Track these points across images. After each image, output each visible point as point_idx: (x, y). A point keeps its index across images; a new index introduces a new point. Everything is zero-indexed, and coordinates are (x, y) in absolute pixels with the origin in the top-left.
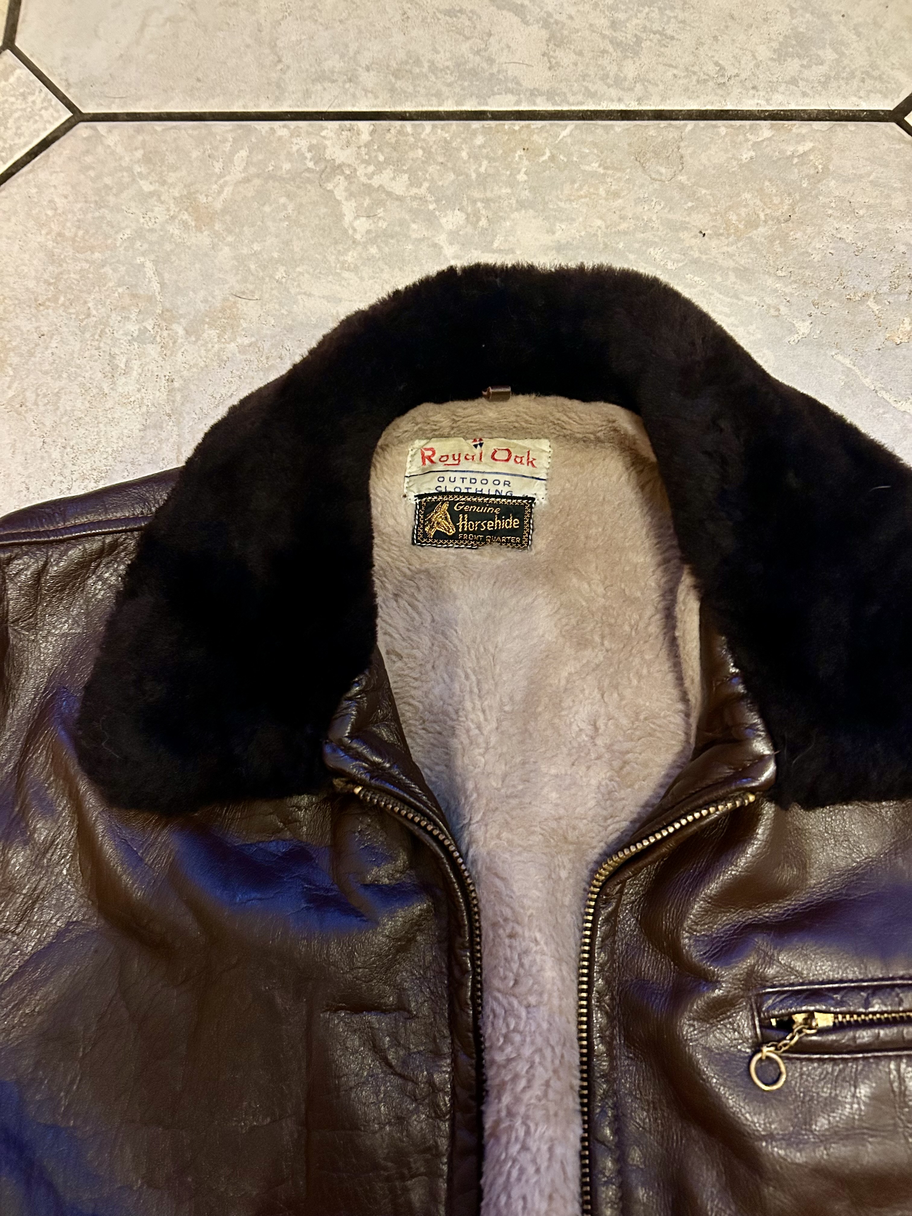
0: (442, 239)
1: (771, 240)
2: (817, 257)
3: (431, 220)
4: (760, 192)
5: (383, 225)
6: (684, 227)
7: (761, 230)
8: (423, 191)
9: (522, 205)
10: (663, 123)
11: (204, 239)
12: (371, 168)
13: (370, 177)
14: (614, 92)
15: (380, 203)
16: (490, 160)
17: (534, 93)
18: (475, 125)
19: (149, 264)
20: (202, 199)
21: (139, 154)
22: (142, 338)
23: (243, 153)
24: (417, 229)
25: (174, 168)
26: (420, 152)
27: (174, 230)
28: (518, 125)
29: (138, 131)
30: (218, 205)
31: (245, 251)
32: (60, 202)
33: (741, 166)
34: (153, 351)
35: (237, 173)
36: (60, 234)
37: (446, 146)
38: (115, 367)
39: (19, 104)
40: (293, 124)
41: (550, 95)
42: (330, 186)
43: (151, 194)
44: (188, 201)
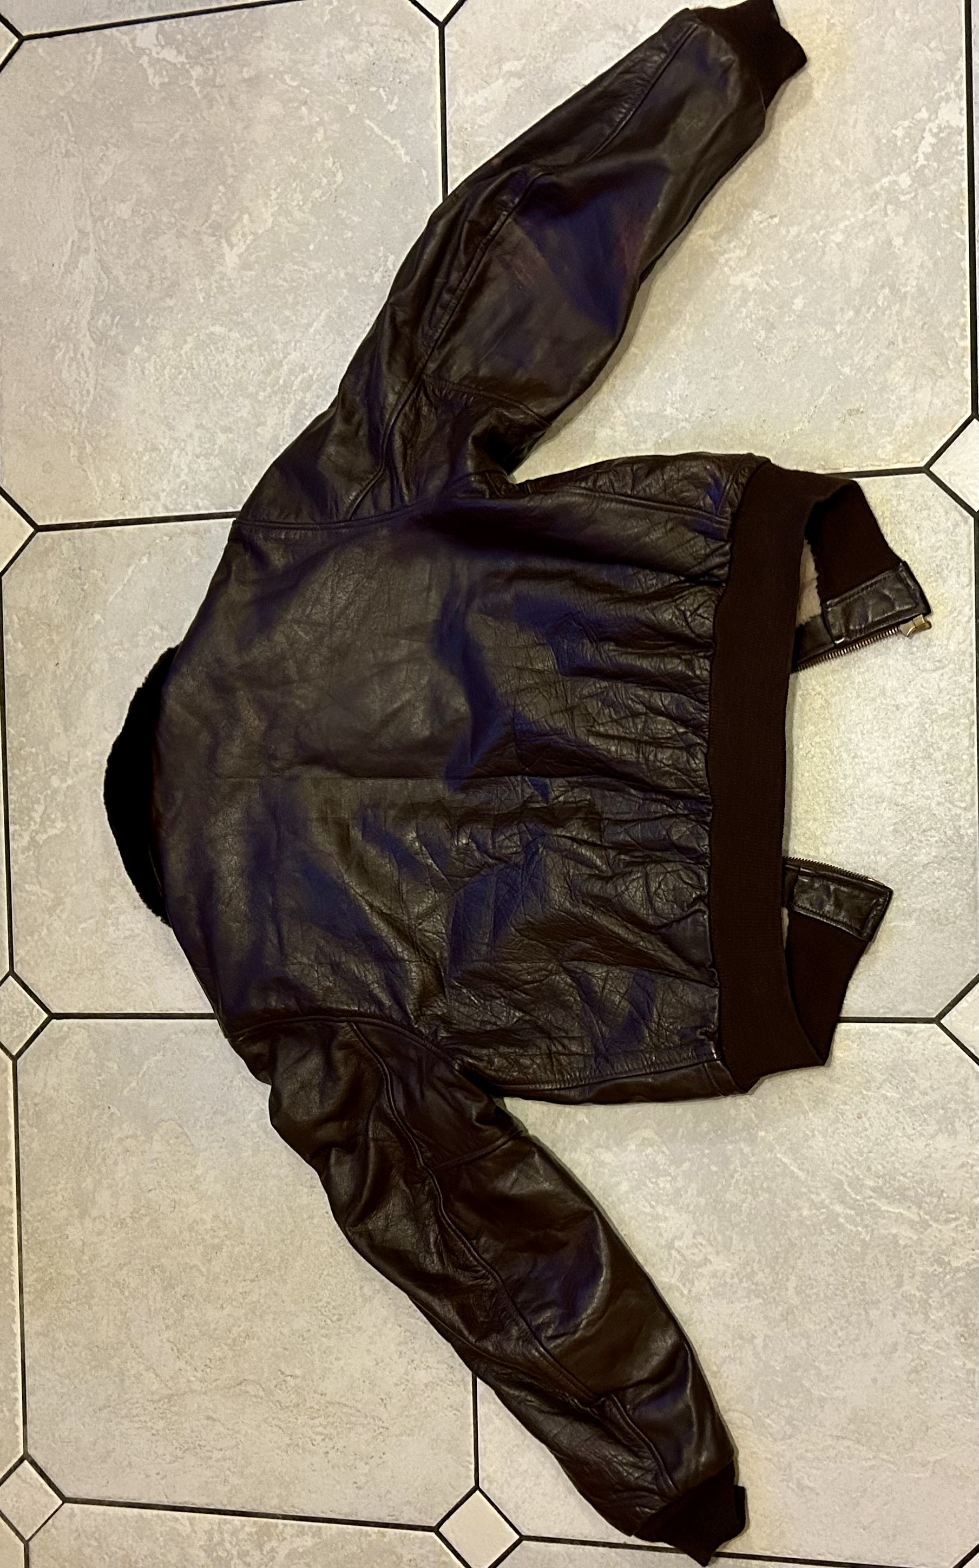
0: (64, 786)
1: (58, 633)
2: (66, 612)
3: (56, 791)
4: (37, 639)
5: (59, 814)
6: (54, 673)
7: (54, 637)
8: (42, 797)
9: (47, 749)
10: (6, 685)
11: (68, 900)
12: (32, 823)
13: (36, 823)
15: (49, 818)
16: (26, 765)
18: (9, 774)
19: (82, 926)
20: (50, 903)
21: (28, 938)
22: (116, 924)
23: (27, 886)
24: (60, 798)
25: (35, 919)
26: (24, 800)
27: (64, 916)
28: (9, 754)
29: (17, 940)
30: (52, 896)
31: (74, 879)
32: (54, 974)
33: (25, 648)
34: (122, 918)
35: (36, 888)
36: (69, 972)
37: (21, 788)
38: (130, 936)
39: (5, 1003)
40: (12, 864)
42: (41, 842)
43: (48, 929)
44: (51, 911)
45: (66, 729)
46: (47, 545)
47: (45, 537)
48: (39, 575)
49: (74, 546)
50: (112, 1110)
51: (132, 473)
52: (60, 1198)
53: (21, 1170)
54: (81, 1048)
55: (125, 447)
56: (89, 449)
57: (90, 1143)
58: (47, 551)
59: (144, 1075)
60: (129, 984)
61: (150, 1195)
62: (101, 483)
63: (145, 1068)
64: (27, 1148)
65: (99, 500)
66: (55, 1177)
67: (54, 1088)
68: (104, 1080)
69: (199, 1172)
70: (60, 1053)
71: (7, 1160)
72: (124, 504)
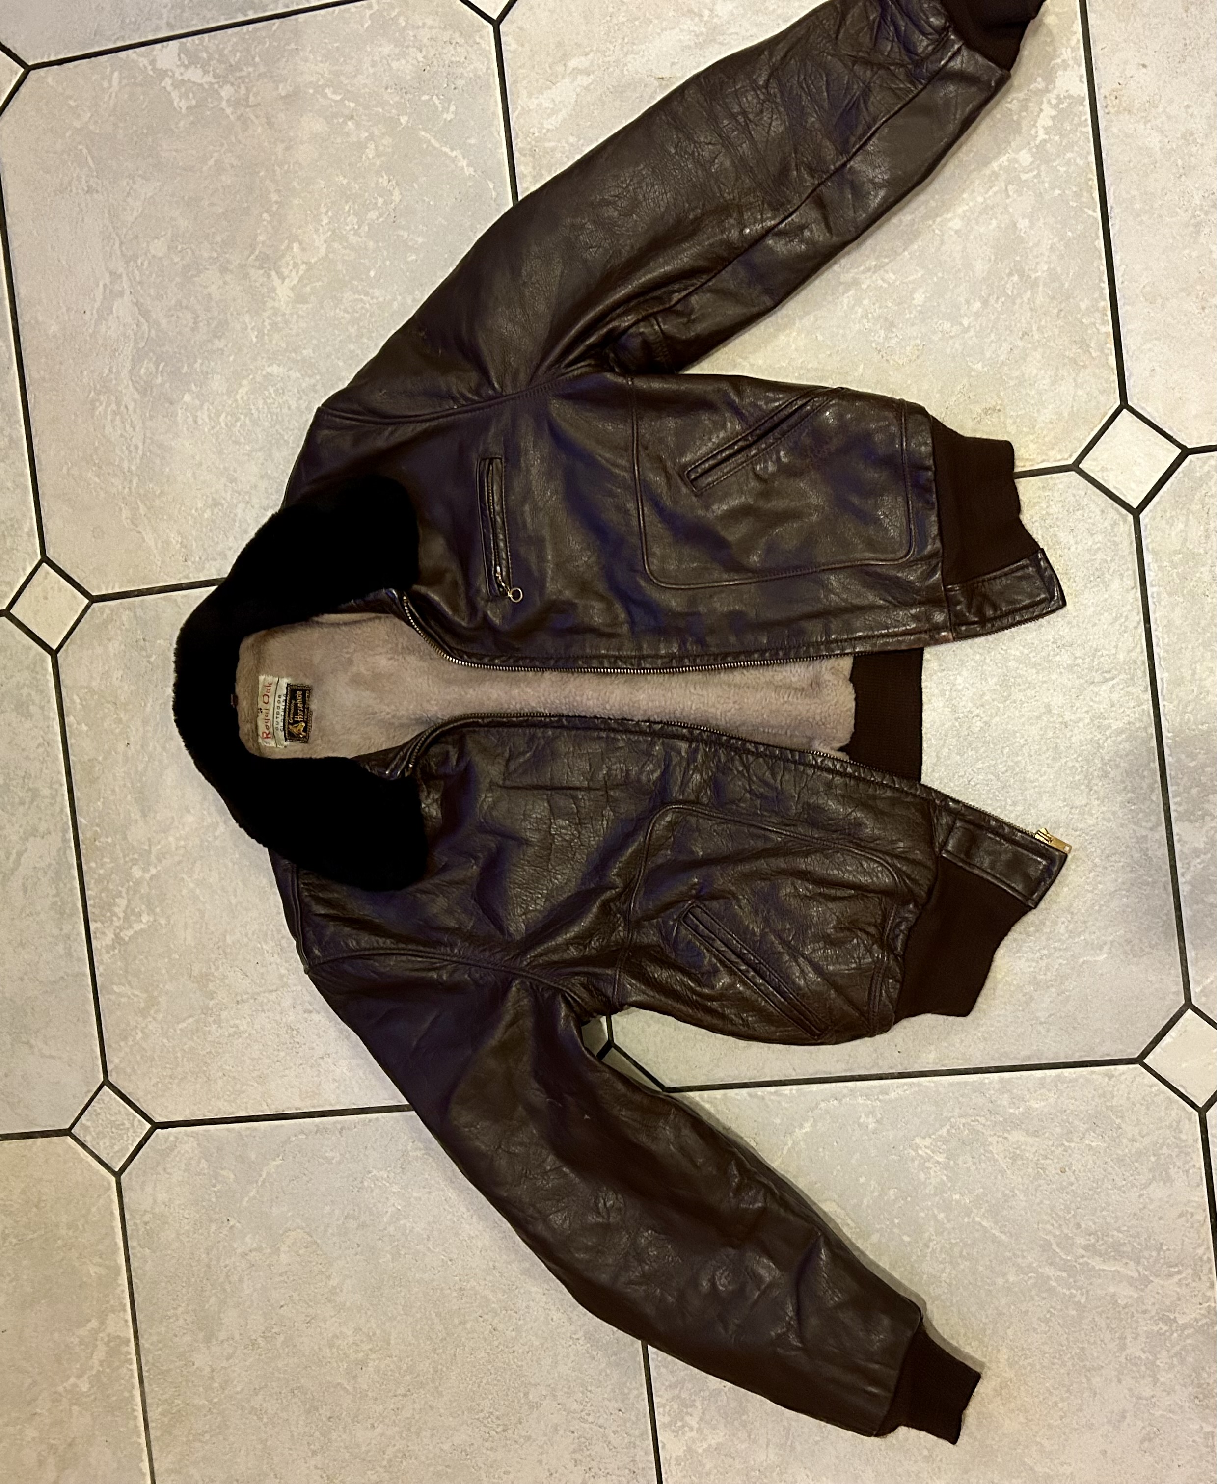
0: (147, 876)
1: (126, 710)
2: (132, 687)
3: (138, 883)
4: (103, 719)
5: (143, 907)
6: (125, 754)
7: (122, 716)
8: (124, 890)
9: (125, 838)
10: (72, 771)
11: (163, 1000)
12: (115, 919)
13: (119, 918)
14: (59, 799)
15: (133, 910)
16: (103, 857)
17: (65, 840)
18: (85, 867)
19: (180, 1026)
20: (142, 1005)
21: (122, 1044)
22: (218, 1022)
23: (115, 988)
24: (144, 890)
25: (128, 1024)
26: (103, 894)
27: (160, 1016)
28: (82, 846)
29: (110, 1046)
30: (145, 995)
31: (166, 976)
32: (154, 1080)
33: (90, 730)
34: (224, 1014)
35: (126, 989)
36: (171, 1077)
37: (99, 881)
38: (235, 1033)
39: (102, 1116)
40: (96, 964)
41: (65, 831)
42: (127, 939)
43: (143, 1032)
44: (143, 1012)
45: (144, 815)
46: (105, 616)
47: (101, 609)
48: (99, 650)
49: (135, 615)
50: (231, 1223)
51: (194, 533)
52: (181, 1322)
53: (136, 1295)
54: (191, 1158)
55: (182, 504)
56: (142, 510)
57: (211, 1260)
58: (105, 624)
59: (264, 1182)
60: (238, 1086)
61: (282, 1311)
62: (160, 545)
63: (264, 1175)
64: (140, 1271)
65: (159, 563)
66: (174, 1300)
67: (164, 1203)
68: (219, 1191)
69: (333, 1282)
70: (168, 1166)
71: (120, 1285)
72: (188, 567)
